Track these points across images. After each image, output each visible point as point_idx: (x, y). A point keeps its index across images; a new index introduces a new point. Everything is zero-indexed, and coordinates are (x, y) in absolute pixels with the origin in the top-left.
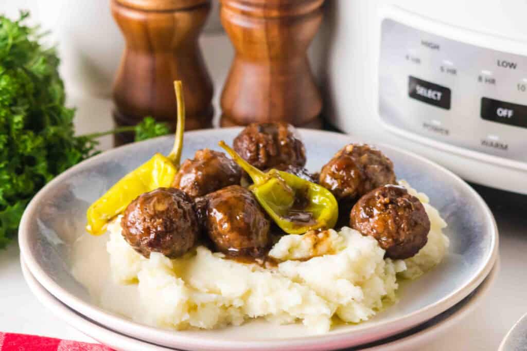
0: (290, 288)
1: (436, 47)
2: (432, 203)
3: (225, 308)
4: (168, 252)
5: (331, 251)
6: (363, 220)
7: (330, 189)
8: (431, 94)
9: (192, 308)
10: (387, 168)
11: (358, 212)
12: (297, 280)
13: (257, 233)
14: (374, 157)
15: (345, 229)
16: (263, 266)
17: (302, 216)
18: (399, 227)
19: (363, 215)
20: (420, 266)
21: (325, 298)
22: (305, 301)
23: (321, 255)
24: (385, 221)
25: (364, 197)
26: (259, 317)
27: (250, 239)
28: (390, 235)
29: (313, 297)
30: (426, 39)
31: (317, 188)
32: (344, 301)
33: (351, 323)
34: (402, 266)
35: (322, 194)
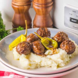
0: (49, 60)
1: (75, 12)
2: (76, 43)
3: (36, 65)
4: (25, 54)
5: (57, 53)
6: (63, 47)
7: (56, 41)
8: (74, 21)
9: (30, 65)
10: (67, 36)
11: (62, 45)
12: (50, 59)
13: (42, 50)
14: (64, 34)
15: (59, 49)
16: (44, 56)
17: (51, 46)
18: (70, 48)
19: (63, 46)
20: (74, 55)
21: (56, 62)
22: (52, 63)
23: (55, 54)
24: (67, 47)
25: (63, 42)
26: (43, 66)
27: (41, 51)
28: (68, 50)
29: (54, 62)
30: (73, 10)
31: (53, 41)
32: (60, 63)
33: (61, 67)
34: (70, 55)
35: (55, 42)
